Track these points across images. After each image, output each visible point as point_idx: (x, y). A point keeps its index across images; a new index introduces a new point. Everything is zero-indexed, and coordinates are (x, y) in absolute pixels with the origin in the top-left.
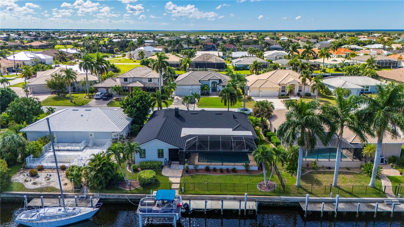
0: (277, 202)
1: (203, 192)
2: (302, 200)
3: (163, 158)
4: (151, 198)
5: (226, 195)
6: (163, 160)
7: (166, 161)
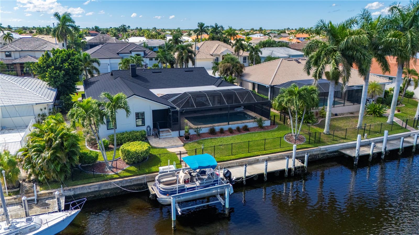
0: (316, 155)
1: (227, 158)
2: (342, 147)
3: (144, 125)
4: (169, 173)
5: (258, 156)
6: (144, 128)
7: (149, 129)
